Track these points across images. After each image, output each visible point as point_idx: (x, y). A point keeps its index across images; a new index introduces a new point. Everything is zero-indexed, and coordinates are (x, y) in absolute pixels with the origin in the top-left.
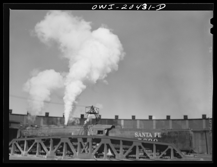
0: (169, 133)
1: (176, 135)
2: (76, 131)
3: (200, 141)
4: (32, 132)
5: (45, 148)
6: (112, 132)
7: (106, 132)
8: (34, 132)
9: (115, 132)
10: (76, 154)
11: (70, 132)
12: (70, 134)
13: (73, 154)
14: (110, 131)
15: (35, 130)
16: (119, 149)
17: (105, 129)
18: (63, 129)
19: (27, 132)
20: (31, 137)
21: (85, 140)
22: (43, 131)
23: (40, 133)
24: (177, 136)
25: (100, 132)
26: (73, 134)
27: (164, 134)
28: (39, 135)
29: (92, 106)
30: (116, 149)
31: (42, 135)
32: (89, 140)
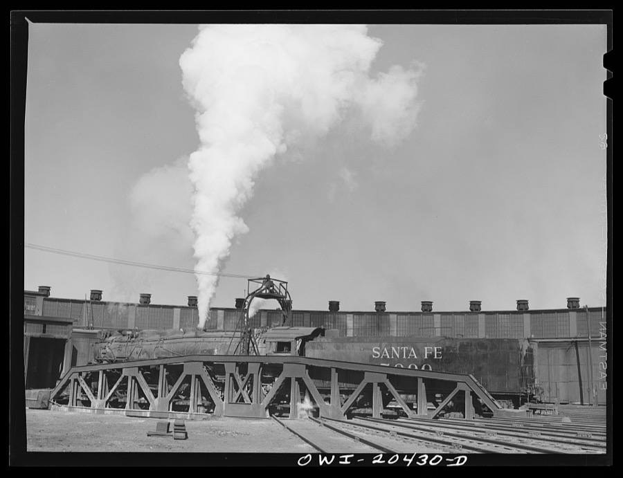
0: (462, 346)
1: (482, 352)
2: (223, 345)
3: (562, 370)
4: (119, 349)
5: (147, 391)
6: (313, 348)
7: (298, 348)
8: (124, 349)
9: (321, 346)
10: (222, 406)
11: (210, 347)
12: (210, 353)
13: (212, 406)
14: (307, 344)
15: (126, 344)
16: (328, 392)
17: (297, 339)
18: (194, 340)
19: (107, 349)
20: (116, 362)
21: (243, 368)
22: (146, 346)
23: (138, 350)
24: (485, 356)
25: (283, 346)
26: (216, 352)
27: (448, 348)
28: (135, 356)
29: (268, 278)
30: (321, 391)
31: (142, 357)
32: (253, 369)
